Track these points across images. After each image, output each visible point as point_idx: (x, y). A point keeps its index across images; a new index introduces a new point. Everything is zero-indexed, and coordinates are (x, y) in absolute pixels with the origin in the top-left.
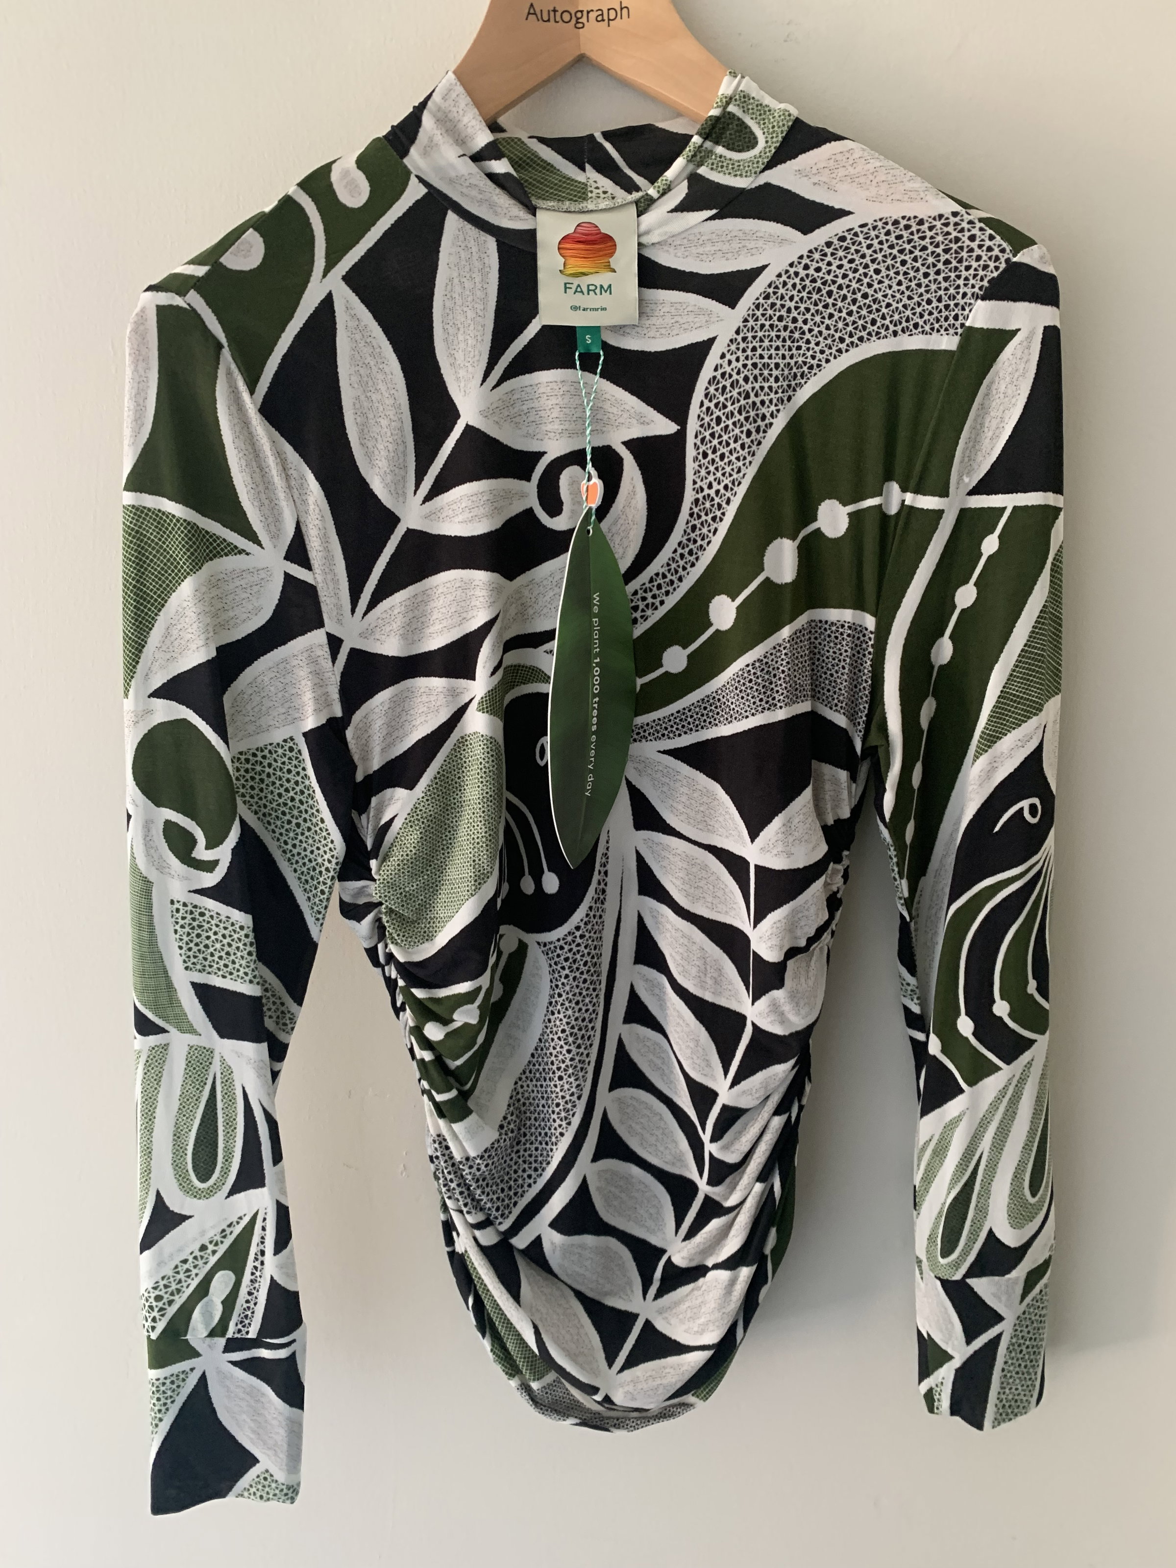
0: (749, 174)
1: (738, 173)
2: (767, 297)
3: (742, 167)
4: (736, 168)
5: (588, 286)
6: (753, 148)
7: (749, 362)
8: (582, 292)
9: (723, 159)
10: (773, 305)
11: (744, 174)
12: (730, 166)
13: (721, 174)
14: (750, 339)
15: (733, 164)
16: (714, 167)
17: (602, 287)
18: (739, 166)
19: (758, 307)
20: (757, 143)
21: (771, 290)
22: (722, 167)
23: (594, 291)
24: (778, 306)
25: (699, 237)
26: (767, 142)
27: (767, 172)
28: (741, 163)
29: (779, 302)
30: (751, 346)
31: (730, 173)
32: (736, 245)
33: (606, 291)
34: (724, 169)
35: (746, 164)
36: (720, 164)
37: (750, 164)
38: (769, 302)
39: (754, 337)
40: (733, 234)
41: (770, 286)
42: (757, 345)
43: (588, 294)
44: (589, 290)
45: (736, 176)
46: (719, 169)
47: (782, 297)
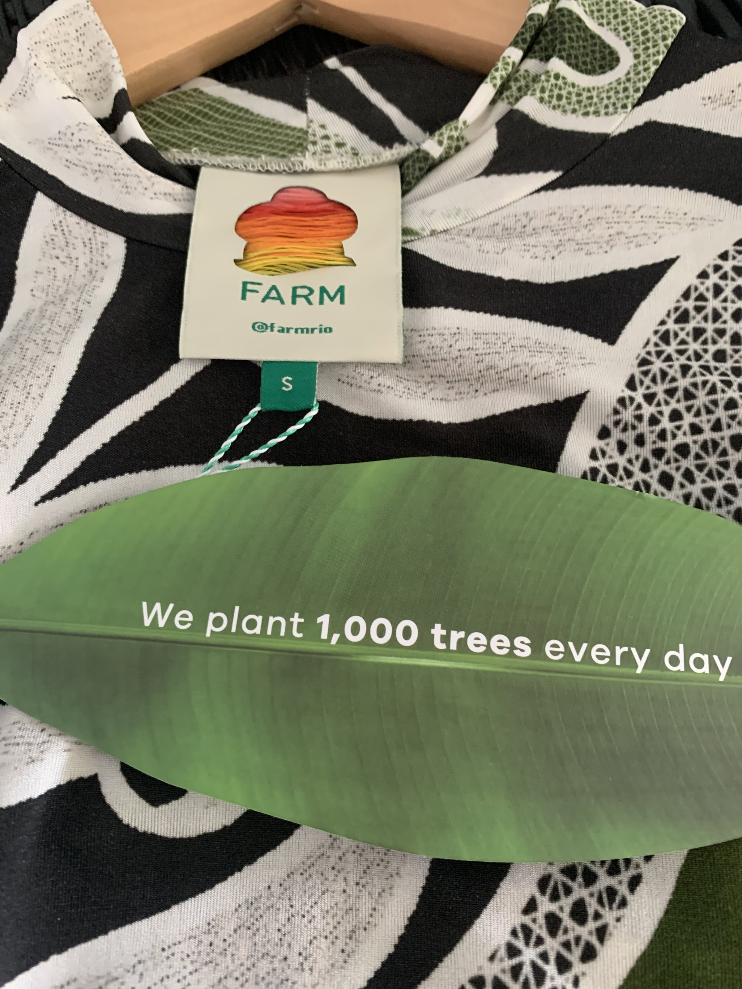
0: (611, 109)
1: (592, 109)
2: (683, 318)
3: (595, 100)
4: (585, 102)
5: (295, 289)
6: (612, 68)
7: (669, 445)
8: (279, 298)
9: (560, 82)
10: (698, 333)
11: (603, 111)
12: (574, 98)
13: (558, 112)
14: (661, 396)
15: (579, 95)
16: (546, 95)
17: (323, 290)
18: (591, 98)
19: (665, 338)
20: (618, 60)
21: (690, 304)
22: (559, 97)
23: (306, 297)
24: (709, 334)
25: (525, 221)
26: (637, 56)
27: (647, 105)
28: (594, 93)
29: (710, 327)
30: (667, 410)
31: (574, 111)
32: (600, 230)
33: (332, 299)
34: (564, 101)
35: (604, 95)
36: (556, 92)
37: (612, 93)
38: (690, 327)
39: (671, 392)
40: (594, 214)
41: (686, 295)
42: (681, 407)
43: (294, 302)
44: (295, 297)
45: (586, 114)
46: (554, 102)
47: (717, 316)
